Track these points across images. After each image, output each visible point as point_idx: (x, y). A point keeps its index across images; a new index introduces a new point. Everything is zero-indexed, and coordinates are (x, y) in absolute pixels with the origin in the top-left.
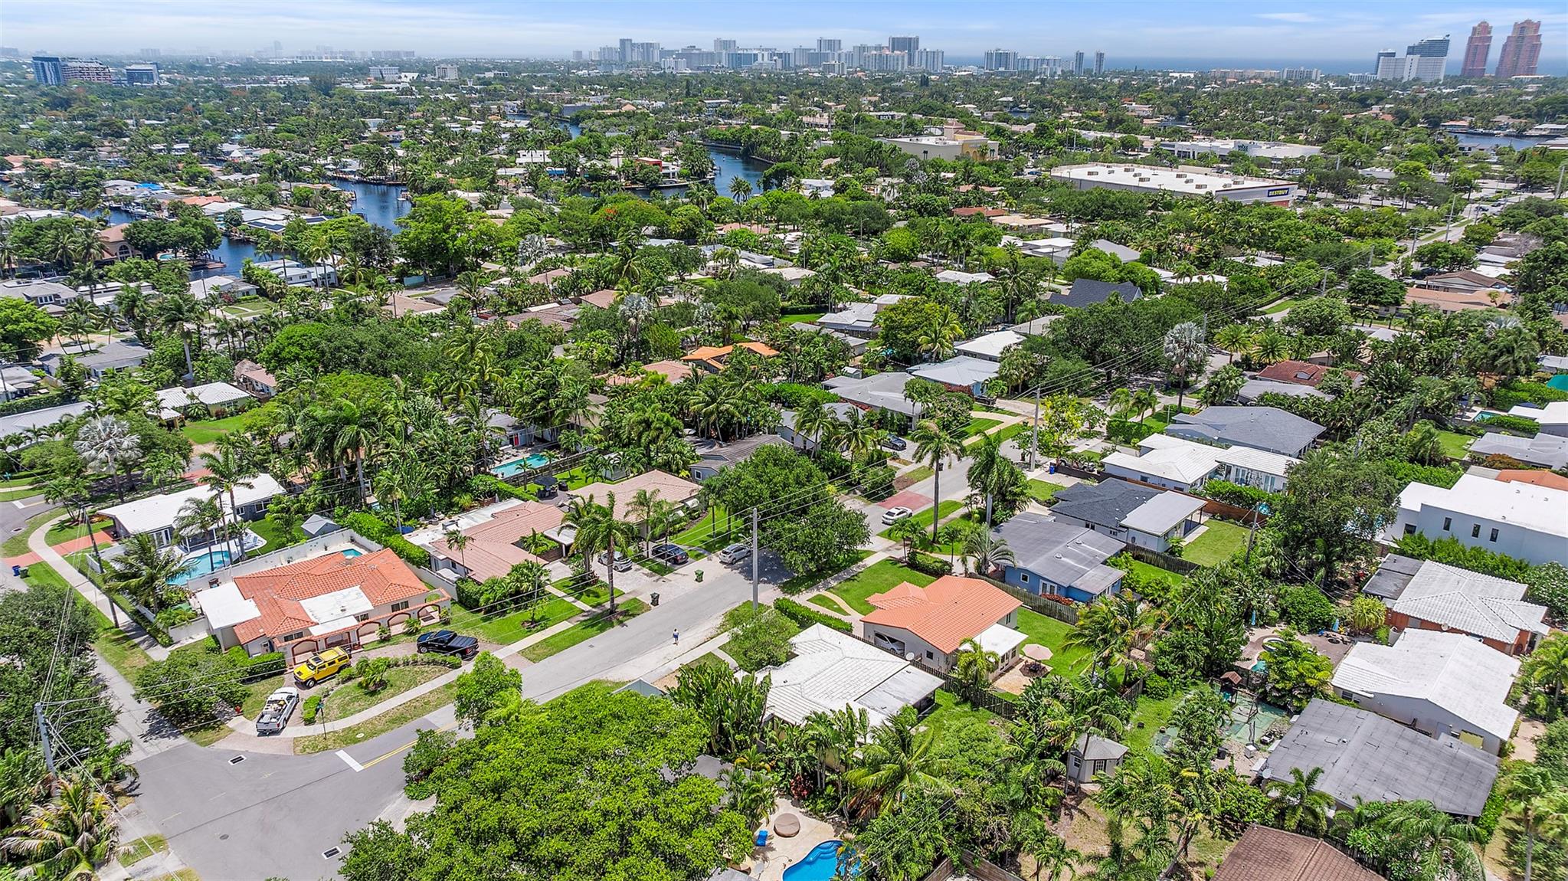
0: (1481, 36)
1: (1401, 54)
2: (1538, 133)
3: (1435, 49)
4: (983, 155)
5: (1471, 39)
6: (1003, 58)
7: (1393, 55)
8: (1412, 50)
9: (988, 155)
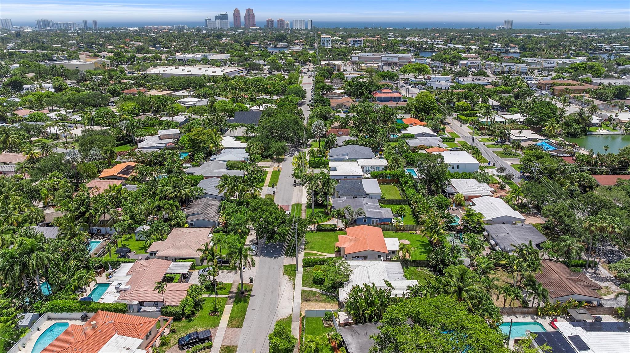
0: (237, 13)
1: (213, 19)
2: (280, 46)
3: (224, 17)
4: (104, 67)
5: (234, 14)
6: (46, 23)
7: (210, 19)
8: (216, 18)
9: (106, 67)
